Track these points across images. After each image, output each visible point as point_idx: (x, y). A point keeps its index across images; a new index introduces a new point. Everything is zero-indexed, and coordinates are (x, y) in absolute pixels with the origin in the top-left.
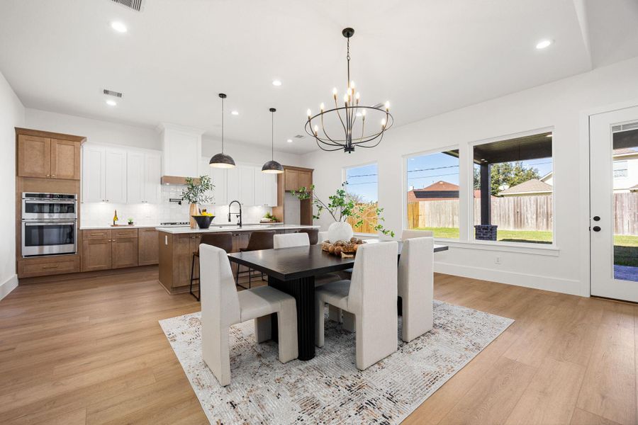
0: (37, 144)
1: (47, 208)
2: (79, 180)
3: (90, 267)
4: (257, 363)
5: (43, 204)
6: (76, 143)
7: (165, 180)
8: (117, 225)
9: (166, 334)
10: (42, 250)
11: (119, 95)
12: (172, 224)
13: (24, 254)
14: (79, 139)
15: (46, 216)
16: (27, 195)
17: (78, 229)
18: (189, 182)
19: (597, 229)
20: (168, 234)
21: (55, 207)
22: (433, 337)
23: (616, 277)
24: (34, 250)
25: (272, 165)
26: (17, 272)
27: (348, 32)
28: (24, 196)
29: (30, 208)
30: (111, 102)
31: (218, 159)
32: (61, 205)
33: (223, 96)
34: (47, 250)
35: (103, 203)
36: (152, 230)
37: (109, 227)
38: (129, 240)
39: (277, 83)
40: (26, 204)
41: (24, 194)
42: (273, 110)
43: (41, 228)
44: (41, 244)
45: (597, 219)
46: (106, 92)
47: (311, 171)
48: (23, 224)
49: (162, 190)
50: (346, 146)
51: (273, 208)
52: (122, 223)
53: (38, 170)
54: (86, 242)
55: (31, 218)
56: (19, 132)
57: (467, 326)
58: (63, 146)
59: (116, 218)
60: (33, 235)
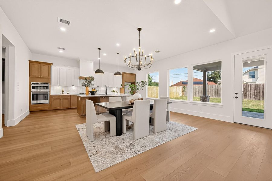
0: (36, 66)
1: (39, 88)
2: (50, 78)
3: (54, 108)
4: (104, 137)
5: (38, 86)
6: (49, 65)
7: (80, 78)
8: (63, 94)
9: (77, 129)
10: (37, 102)
11: (64, 49)
12: (83, 93)
13: (31, 103)
14: (50, 64)
15: (39, 90)
16: (33, 83)
17: (50, 95)
18: (85, 78)
19: (236, 98)
20: (80, 97)
21: (42, 87)
22: (165, 132)
23: (243, 115)
24: (35, 102)
25: (118, 73)
26: (29, 109)
27: (139, 29)
28: (32, 84)
29: (33, 88)
30: (61, 51)
31: (98, 71)
32: (44, 87)
33: (99, 49)
34: (39, 102)
35: (59, 86)
36: (75, 95)
37: (60, 94)
38: (67, 99)
39: (118, 45)
40: (32, 86)
41: (32, 83)
42: (118, 53)
43: (37, 94)
44: (37, 100)
45: (236, 94)
46: (59, 48)
47: (135, 74)
48: (31, 93)
49: (79, 82)
50: (138, 68)
51: (121, 88)
52: (65, 93)
53: (36, 75)
54: (52, 100)
55: (34, 91)
56: (30, 62)
57: (179, 129)
58: (44, 66)
59: (63, 91)
60: (35, 97)
